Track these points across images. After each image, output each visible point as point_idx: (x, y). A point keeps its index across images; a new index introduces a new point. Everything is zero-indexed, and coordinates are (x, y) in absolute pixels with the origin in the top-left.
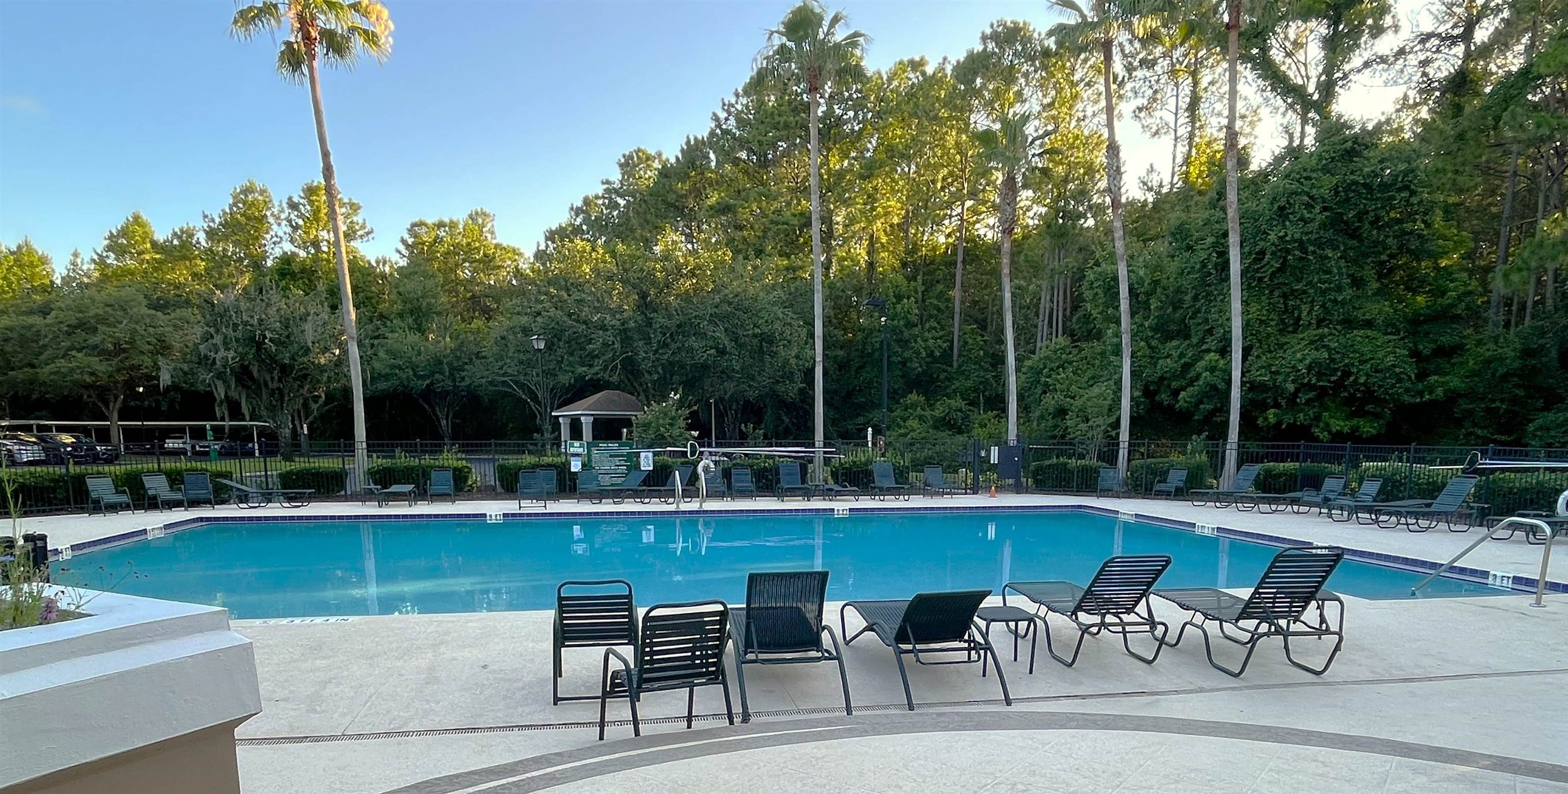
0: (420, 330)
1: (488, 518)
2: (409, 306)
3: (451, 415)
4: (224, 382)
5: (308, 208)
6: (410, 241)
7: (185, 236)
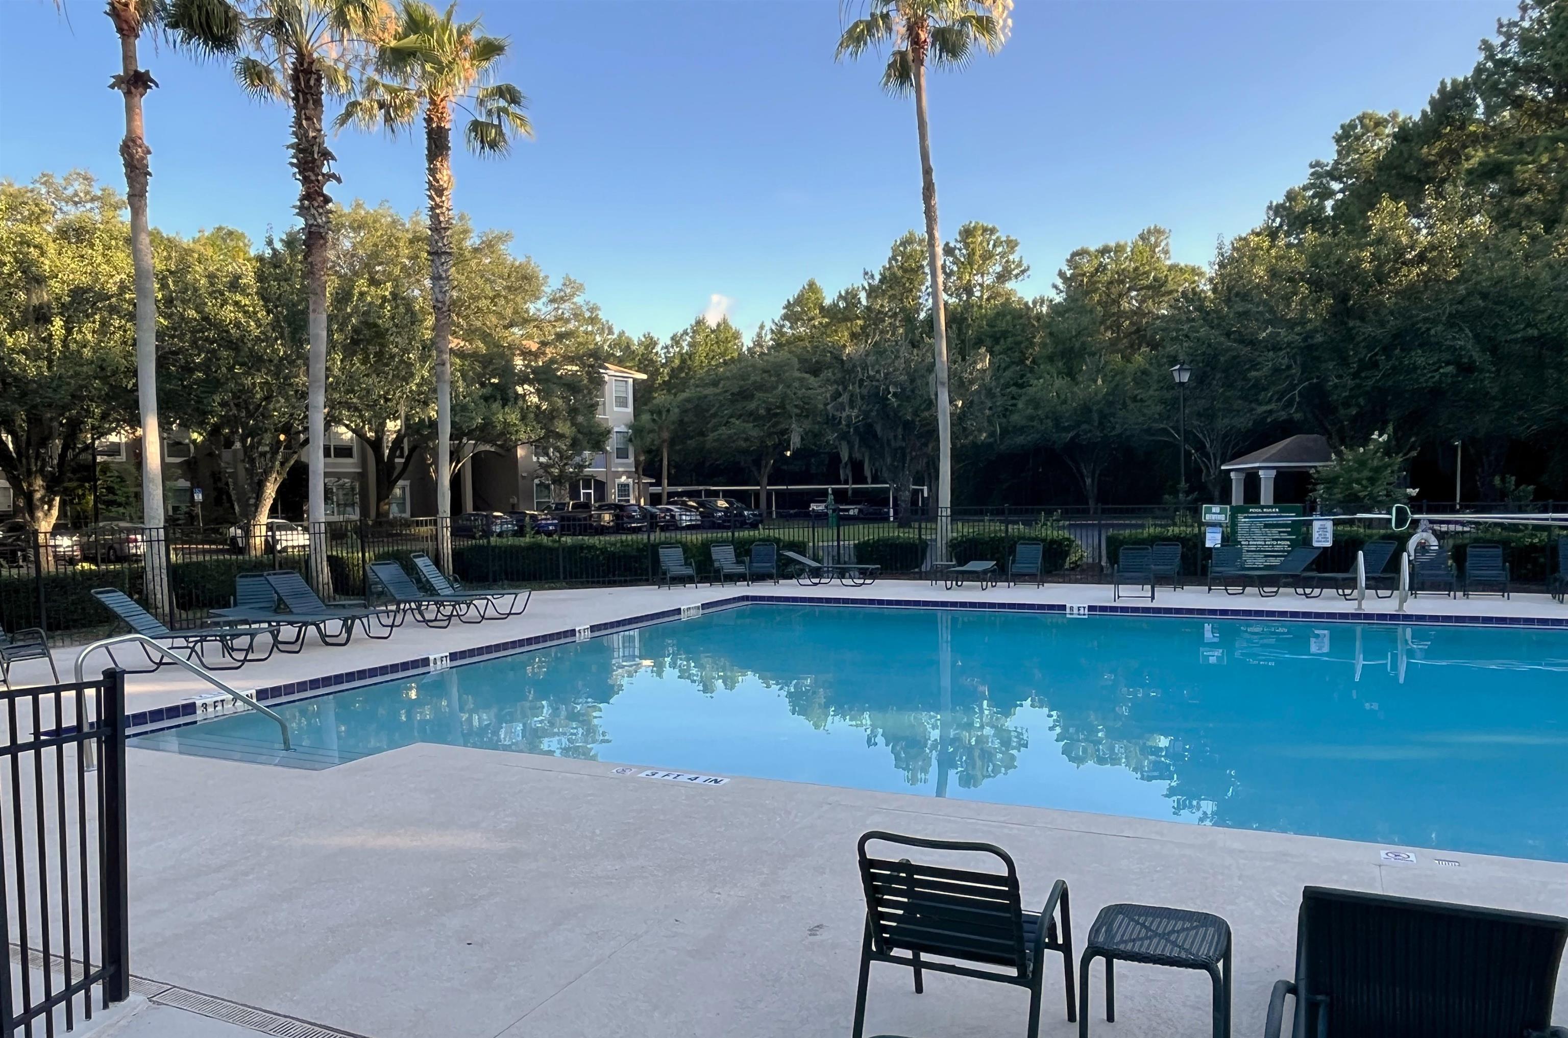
0: (1071, 374)
1: (1068, 611)
2: (1060, 347)
3: (1098, 472)
4: (849, 442)
5: (964, 251)
6: (1069, 273)
7: (850, 297)
